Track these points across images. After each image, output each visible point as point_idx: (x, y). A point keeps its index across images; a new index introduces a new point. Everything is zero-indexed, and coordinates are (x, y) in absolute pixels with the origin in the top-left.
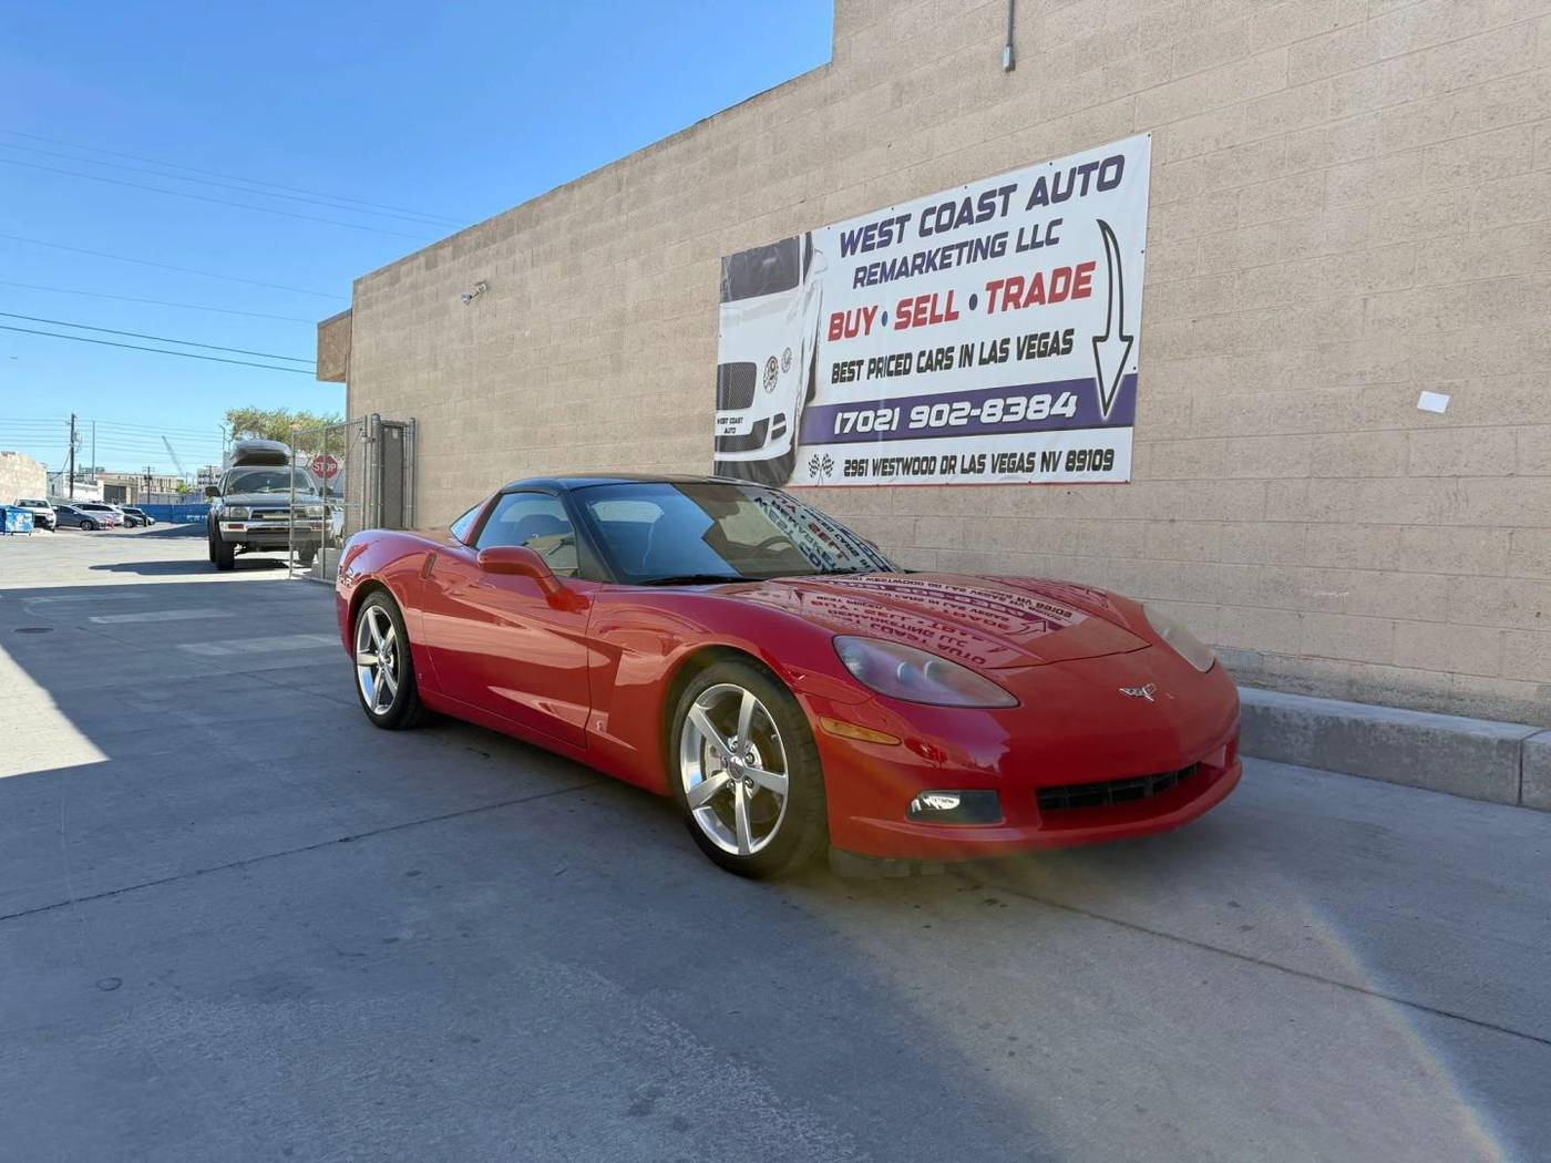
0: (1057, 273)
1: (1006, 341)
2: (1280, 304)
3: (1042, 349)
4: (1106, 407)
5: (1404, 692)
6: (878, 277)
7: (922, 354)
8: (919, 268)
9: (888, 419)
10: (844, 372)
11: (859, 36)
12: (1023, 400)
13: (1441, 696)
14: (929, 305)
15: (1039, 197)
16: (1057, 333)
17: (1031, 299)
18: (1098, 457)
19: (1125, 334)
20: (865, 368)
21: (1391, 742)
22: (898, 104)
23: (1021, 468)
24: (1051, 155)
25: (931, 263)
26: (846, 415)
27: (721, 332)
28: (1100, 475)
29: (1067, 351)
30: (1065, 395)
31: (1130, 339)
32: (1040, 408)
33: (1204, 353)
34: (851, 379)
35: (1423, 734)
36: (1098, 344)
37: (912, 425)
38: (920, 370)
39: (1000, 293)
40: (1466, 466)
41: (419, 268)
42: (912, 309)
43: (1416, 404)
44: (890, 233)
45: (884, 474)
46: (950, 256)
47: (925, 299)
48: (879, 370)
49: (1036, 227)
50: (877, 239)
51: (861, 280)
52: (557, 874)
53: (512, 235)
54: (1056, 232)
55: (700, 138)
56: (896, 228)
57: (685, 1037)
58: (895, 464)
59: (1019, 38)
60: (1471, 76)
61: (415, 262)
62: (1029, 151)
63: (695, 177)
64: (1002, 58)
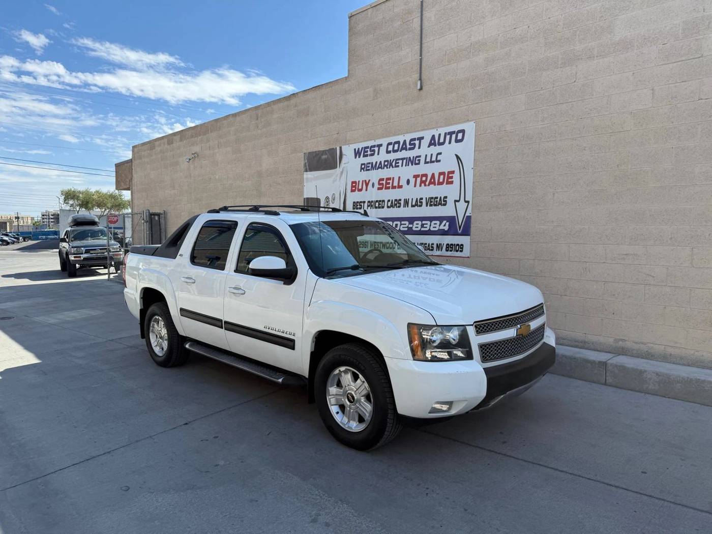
0: (440, 174)
1: (421, 199)
2: (523, 193)
3: (435, 203)
4: (460, 228)
5: (570, 340)
6: (370, 168)
7: (389, 201)
8: (387, 166)
10: (357, 205)
11: (359, 67)
12: (428, 222)
13: (581, 342)
15: (432, 143)
16: (441, 197)
17: (430, 183)
18: (457, 247)
19: (466, 200)
20: (366, 205)
22: (375, 98)
23: (429, 249)
24: (437, 127)
25: (391, 165)
27: (305, 184)
28: (458, 254)
29: (445, 205)
30: (445, 222)
31: (468, 202)
32: (435, 226)
33: (496, 209)
34: (360, 208)
36: (456, 203)
38: (388, 207)
39: (419, 180)
40: (589, 258)
42: (384, 182)
44: (374, 151)
46: (398, 163)
47: (389, 179)
48: (372, 206)
49: (432, 155)
50: (369, 153)
52: (269, 434)
53: (208, 133)
54: (439, 157)
55: (293, 101)
56: (376, 149)
57: (324, 495)
58: (379, 244)
59: (424, 77)
60: (589, 114)
61: (163, 141)
62: (428, 124)
63: (291, 117)
64: (417, 85)
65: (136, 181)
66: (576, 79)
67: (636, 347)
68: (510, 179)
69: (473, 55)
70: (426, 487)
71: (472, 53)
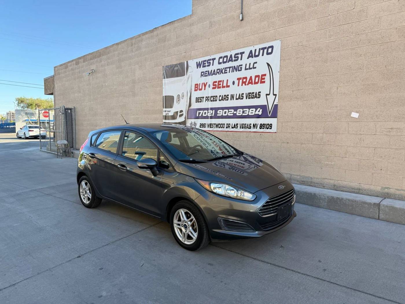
0: (256, 77)
1: (243, 94)
2: (315, 87)
3: (252, 97)
4: (270, 113)
5: (348, 188)
6: (207, 74)
7: (220, 96)
8: (218, 73)
9: (211, 113)
10: (199, 100)
11: (200, 7)
12: (248, 110)
13: (357, 189)
15: (251, 55)
16: (256, 93)
17: (249, 83)
18: (268, 126)
19: (274, 94)
20: (204, 99)
21: (347, 203)
22: (211, 27)
23: (248, 128)
24: (253, 45)
25: (222, 72)
26: (200, 111)
27: (164, 87)
28: (269, 130)
29: (259, 97)
30: (259, 109)
31: (276, 95)
32: (252, 112)
33: (295, 99)
34: (201, 102)
35: (354, 201)
36: (267, 96)
37: (218, 115)
38: (220, 100)
39: (241, 81)
40: (363, 132)
41: (74, 64)
42: (217, 84)
43: (351, 115)
44: (210, 63)
45: (211, 127)
46: (227, 70)
47: (220, 81)
48: (208, 100)
49: (250, 64)
50: (207, 64)
53: (101, 56)
54: (255, 65)
55: (155, 33)
56: (211, 62)
58: (214, 125)
59: (244, 11)
60: (364, 31)
61: (72, 63)
62: (248, 43)
63: (154, 43)
64: (240, 17)
65: (56, 88)
66: (355, 6)
67: (398, 192)
68: (306, 78)
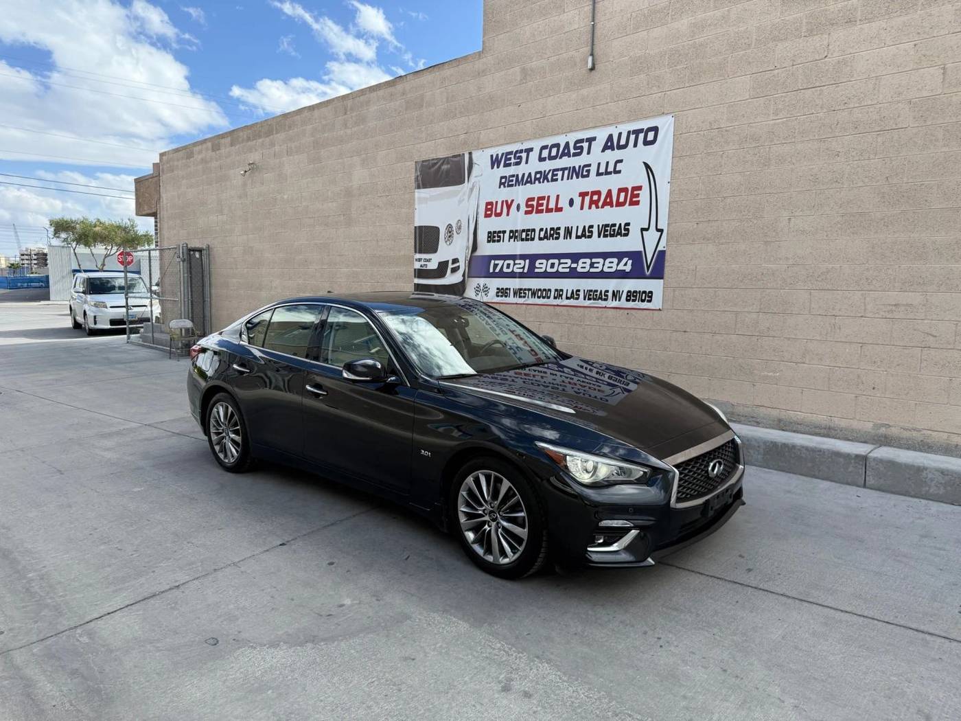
0: (620, 190)
1: (591, 227)
2: (744, 217)
3: (612, 233)
4: (648, 267)
6: (514, 183)
7: (541, 230)
8: (539, 180)
9: (522, 266)
10: (494, 237)
11: (500, 37)
12: (601, 260)
13: (825, 428)
14: (545, 202)
15: (609, 145)
16: (620, 224)
17: (605, 204)
18: (644, 295)
19: (658, 228)
20: (507, 235)
21: (802, 455)
22: (524, 81)
23: (601, 298)
24: (616, 123)
25: (546, 178)
26: (497, 262)
27: (416, 206)
28: (645, 305)
29: (626, 235)
30: (625, 260)
31: (661, 231)
32: (611, 265)
33: (702, 241)
34: (499, 241)
36: (644, 232)
37: (536, 270)
38: (540, 239)
39: (587, 199)
40: (840, 310)
41: (207, 149)
42: (535, 203)
44: (520, 158)
45: (520, 297)
46: (557, 175)
47: (542, 198)
48: (516, 237)
49: (608, 163)
50: (513, 161)
51: (504, 184)
52: (407, 559)
53: (273, 134)
54: (619, 167)
55: (399, 87)
56: (524, 155)
57: (510, 649)
59: (597, 51)
60: (846, 103)
61: (204, 146)
62: (603, 118)
63: (396, 110)
64: (587, 62)
65: (165, 202)
66: (828, 53)
67: (906, 434)
68: (725, 198)
69: (672, 19)
70: (657, 636)
71: (672, 16)
